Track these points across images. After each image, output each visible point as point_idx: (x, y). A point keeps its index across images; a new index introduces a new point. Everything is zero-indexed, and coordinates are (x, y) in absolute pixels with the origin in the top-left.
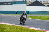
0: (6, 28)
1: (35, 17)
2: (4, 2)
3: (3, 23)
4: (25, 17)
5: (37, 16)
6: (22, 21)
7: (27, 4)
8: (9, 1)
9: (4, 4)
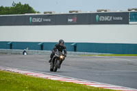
8: (118, 11)
9: (99, 21)
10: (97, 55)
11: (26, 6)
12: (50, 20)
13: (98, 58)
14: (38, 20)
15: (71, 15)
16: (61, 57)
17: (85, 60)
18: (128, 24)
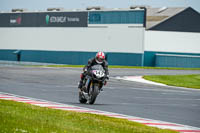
0: (58, 125)
1: (180, 80)
2: (51, 14)
4: (99, 73)
5: (190, 76)
6: (88, 90)
7: (147, 23)
8: (74, 10)
10: (45, 66)
13: (47, 69)
15: (13, 15)
17: (29, 72)
18: (87, 26)
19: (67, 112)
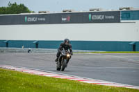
2: (93, 14)
3: (92, 80)
8: (110, 10)
11: (22, 6)
12: (44, 19)
14: (33, 19)
16: (68, 55)
18: (119, 22)
19: (108, 87)
